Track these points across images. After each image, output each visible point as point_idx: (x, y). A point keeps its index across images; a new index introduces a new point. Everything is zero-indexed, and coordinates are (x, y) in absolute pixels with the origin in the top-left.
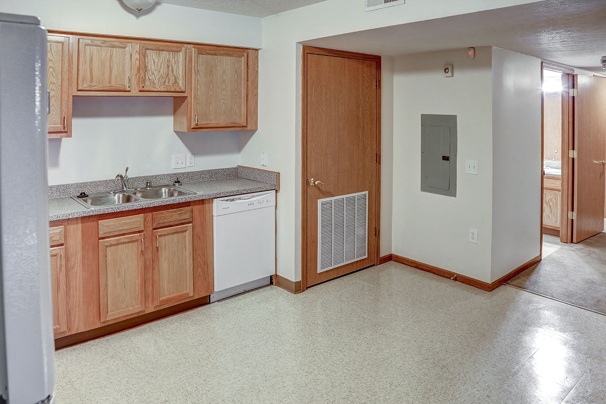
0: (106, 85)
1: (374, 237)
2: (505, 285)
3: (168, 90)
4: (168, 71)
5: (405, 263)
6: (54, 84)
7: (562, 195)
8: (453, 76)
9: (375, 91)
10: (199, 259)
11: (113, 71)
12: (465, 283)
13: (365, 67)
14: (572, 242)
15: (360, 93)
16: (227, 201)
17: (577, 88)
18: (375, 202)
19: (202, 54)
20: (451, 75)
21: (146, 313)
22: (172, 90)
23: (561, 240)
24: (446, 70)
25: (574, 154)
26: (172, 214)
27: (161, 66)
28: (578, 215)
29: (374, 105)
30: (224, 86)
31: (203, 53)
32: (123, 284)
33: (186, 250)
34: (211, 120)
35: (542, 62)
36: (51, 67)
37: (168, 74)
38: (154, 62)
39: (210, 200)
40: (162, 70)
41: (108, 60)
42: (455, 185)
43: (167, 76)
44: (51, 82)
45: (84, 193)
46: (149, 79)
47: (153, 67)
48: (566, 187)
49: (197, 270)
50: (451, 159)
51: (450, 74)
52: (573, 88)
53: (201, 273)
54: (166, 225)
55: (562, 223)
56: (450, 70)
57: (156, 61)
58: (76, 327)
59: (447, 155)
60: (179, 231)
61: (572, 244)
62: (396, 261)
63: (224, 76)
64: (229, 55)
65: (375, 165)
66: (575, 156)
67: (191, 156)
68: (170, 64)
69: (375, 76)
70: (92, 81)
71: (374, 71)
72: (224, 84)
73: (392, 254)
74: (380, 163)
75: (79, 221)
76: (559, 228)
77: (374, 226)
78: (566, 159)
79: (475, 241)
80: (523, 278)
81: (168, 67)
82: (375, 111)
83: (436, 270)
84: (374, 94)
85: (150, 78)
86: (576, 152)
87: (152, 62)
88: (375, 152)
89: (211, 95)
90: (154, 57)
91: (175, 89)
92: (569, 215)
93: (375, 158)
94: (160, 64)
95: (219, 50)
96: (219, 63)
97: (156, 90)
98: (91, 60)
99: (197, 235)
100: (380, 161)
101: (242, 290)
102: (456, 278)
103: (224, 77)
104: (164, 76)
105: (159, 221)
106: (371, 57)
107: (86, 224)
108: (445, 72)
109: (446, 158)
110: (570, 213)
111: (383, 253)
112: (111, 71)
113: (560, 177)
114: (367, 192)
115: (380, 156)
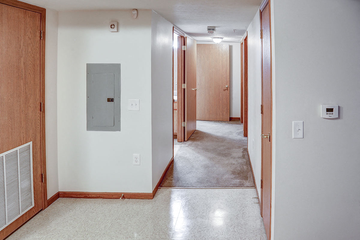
1: (40, 183)
2: (160, 188)
5: (74, 196)
7: (178, 112)
8: (118, 31)
9: (39, 42)
12: (132, 198)
13: (28, 17)
14: (184, 141)
15: (22, 43)
17: (186, 46)
18: (39, 150)
20: (116, 31)
23: (178, 141)
24: (112, 26)
25: (185, 86)
28: (187, 123)
29: (38, 55)
35: (173, 27)
42: (119, 121)
48: (180, 107)
50: (115, 100)
51: (115, 29)
52: (184, 45)
55: (178, 130)
56: (116, 26)
59: (111, 97)
61: (185, 142)
62: (64, 197)
65: (39, 115)
66: (186, 87)
69: (39, 28)
71: (38, 22)
73: (59, 192)
74: (44, 112)
76: (177, 133)
77: (39, 173)
78: (180, 89)
79: (138, 163)
80: (169, 178)
82: (38, 62)
83: (104, 195)
84: (38, 45)
86: (186, 85)
88: (38, 102)
92: (182, 124)
93: (39, 107)
100: (44, 110)
102: (123, 196)
106: (35, 8)
108: (111, 27)
109: (110, 100)
110: (183, 123)
111: (50, 194)
113: (177, 101)
114: (31, 143)
115: (44, 105)
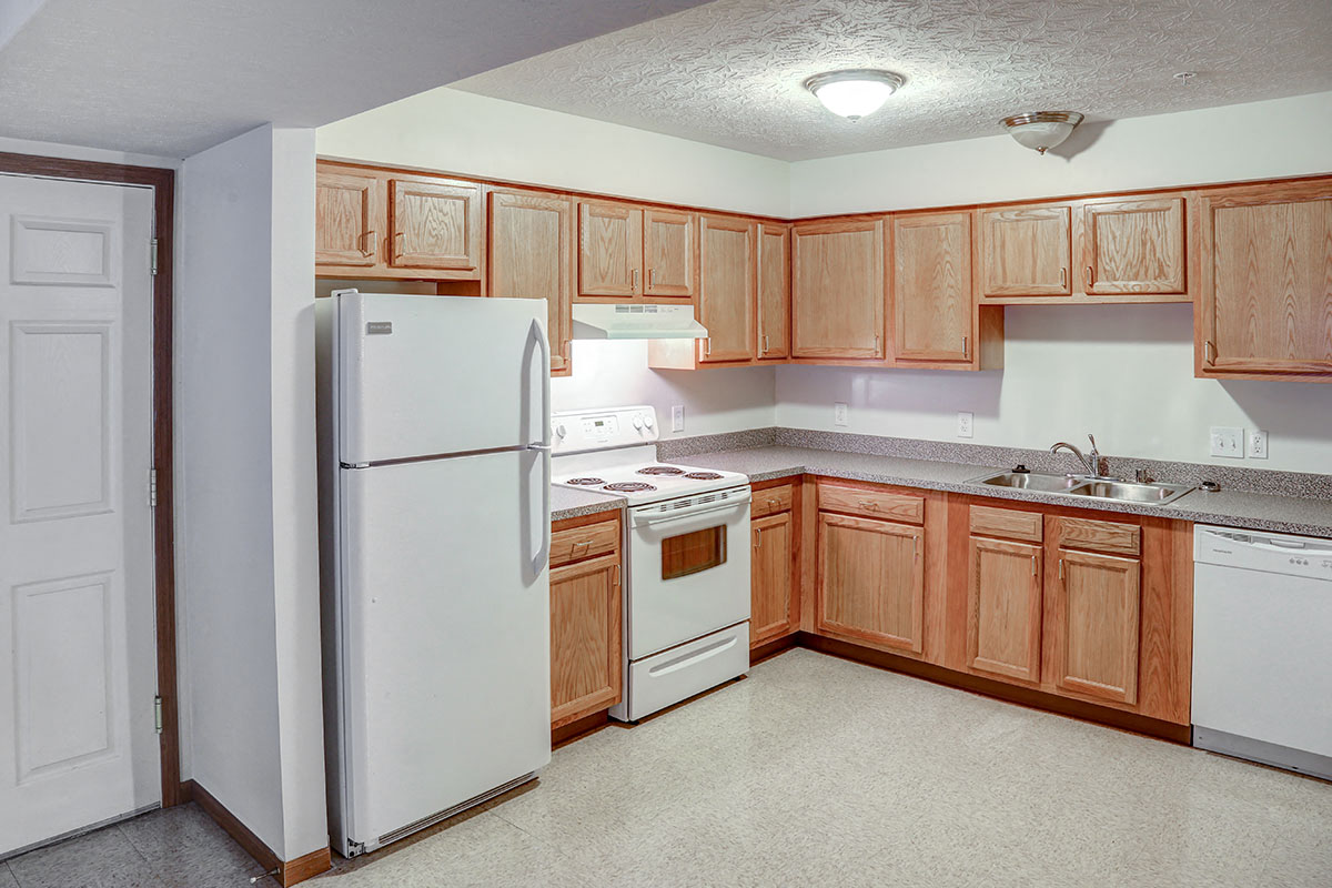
0: (1028, 286)
3: (1143, 290)
4: (1144, 254)
6: (952, 287)
10: (1156, 638)
11: (1039, 262)
16: (1228, 535)
19: (1224, 207)
21: (1042, 690)
22: (1149, 290)
26: (1096, 528)
27: (1128, 243)
30: (1291, 276)
31: (1227, 204)
32: (1004, 621)
33: (1123, 607)
34: (1252, 355)
36: (948, 262)
37: (1144, 258)
38: (1114, 238)
39: (1187, 525)
40: (1131, 251)
41: (1030, 242)
43: (1142, 262)
44: (949, 286)
45: (1023, 467)
46: (1105, 270)
47: (1112, 247)
49: (1150, 659)
53: (1159, 669)
54: (1084, 546)
57: (1118, 234)
58: (935, 653)
60: (1108, 565)
63: (1290, 249)
64: (1302, 199)
67: (1258, 435)
68: (1148, 237)
70: (1005, 281)
72: (1290, 270)
75: (946, 498)
81: (1144, 244)
85: (1108, 268)
87: (1110, 237)
89: (1253, 298)
90: (1113, 228)
91: (1158, 288)
94: (1125, 240)
95: (1274, 191)
96: (1274, 221)
97: (1118, 291)
98: (1003, 246)
99: (1154, 589)
101: (1288, 763)
103: (1290, 252)
104: (1134, 263)
105: (1069, 533)
107: (954, 505)
112: (1035, 262)
